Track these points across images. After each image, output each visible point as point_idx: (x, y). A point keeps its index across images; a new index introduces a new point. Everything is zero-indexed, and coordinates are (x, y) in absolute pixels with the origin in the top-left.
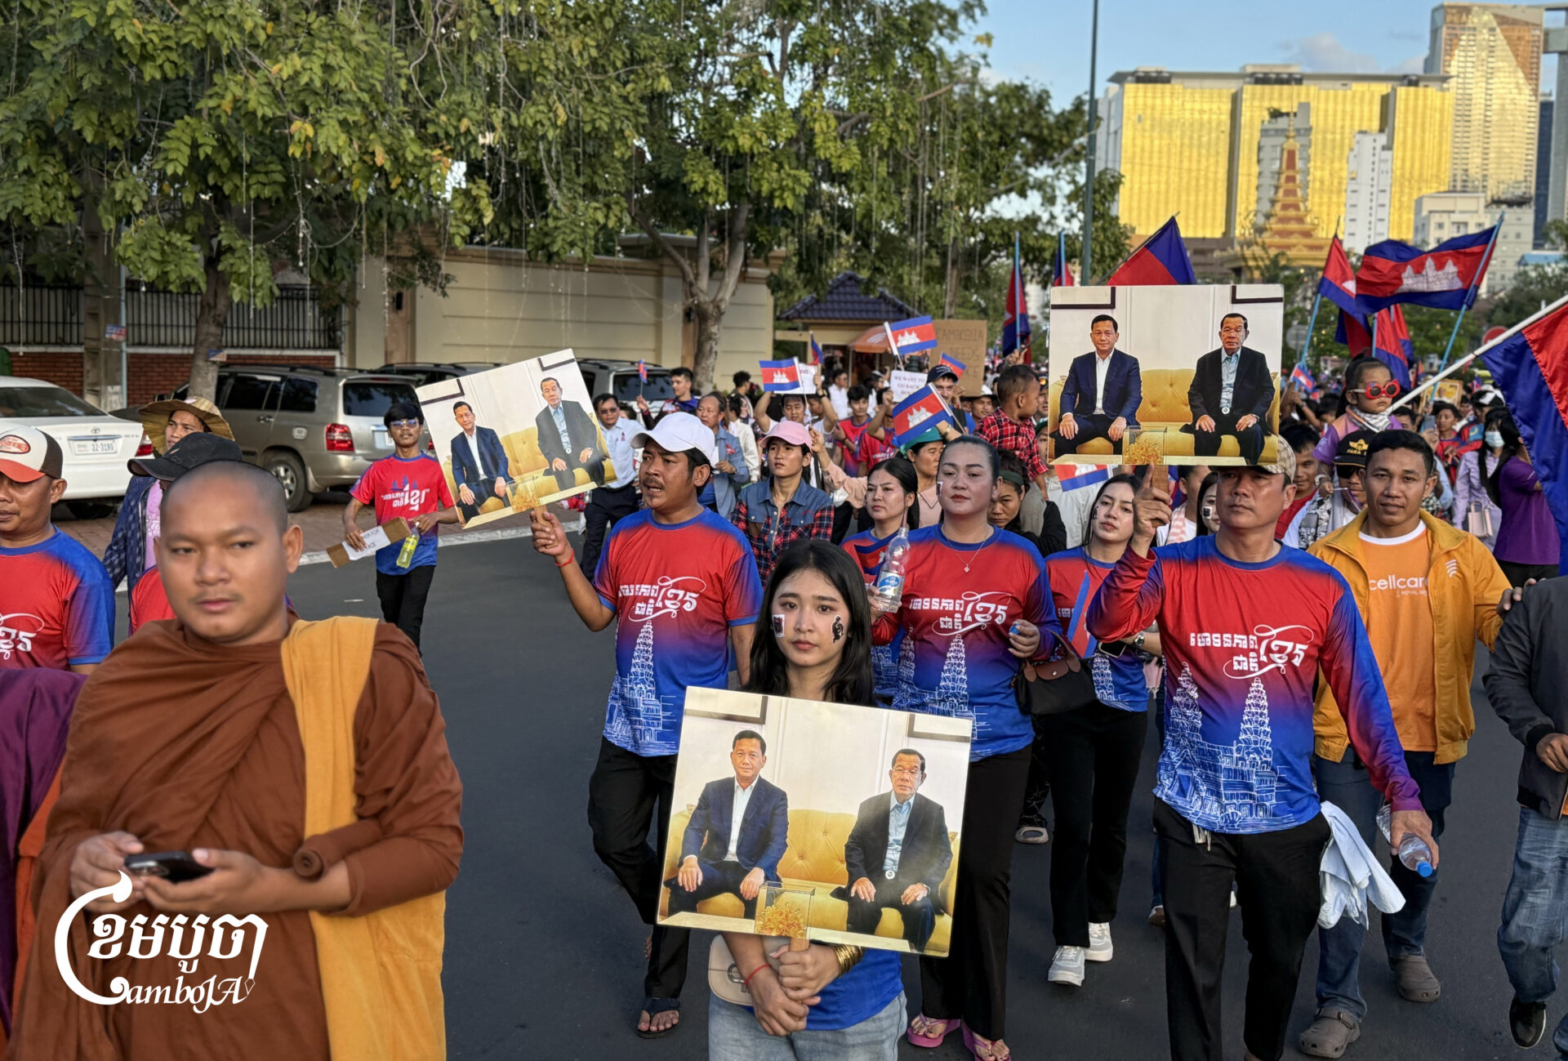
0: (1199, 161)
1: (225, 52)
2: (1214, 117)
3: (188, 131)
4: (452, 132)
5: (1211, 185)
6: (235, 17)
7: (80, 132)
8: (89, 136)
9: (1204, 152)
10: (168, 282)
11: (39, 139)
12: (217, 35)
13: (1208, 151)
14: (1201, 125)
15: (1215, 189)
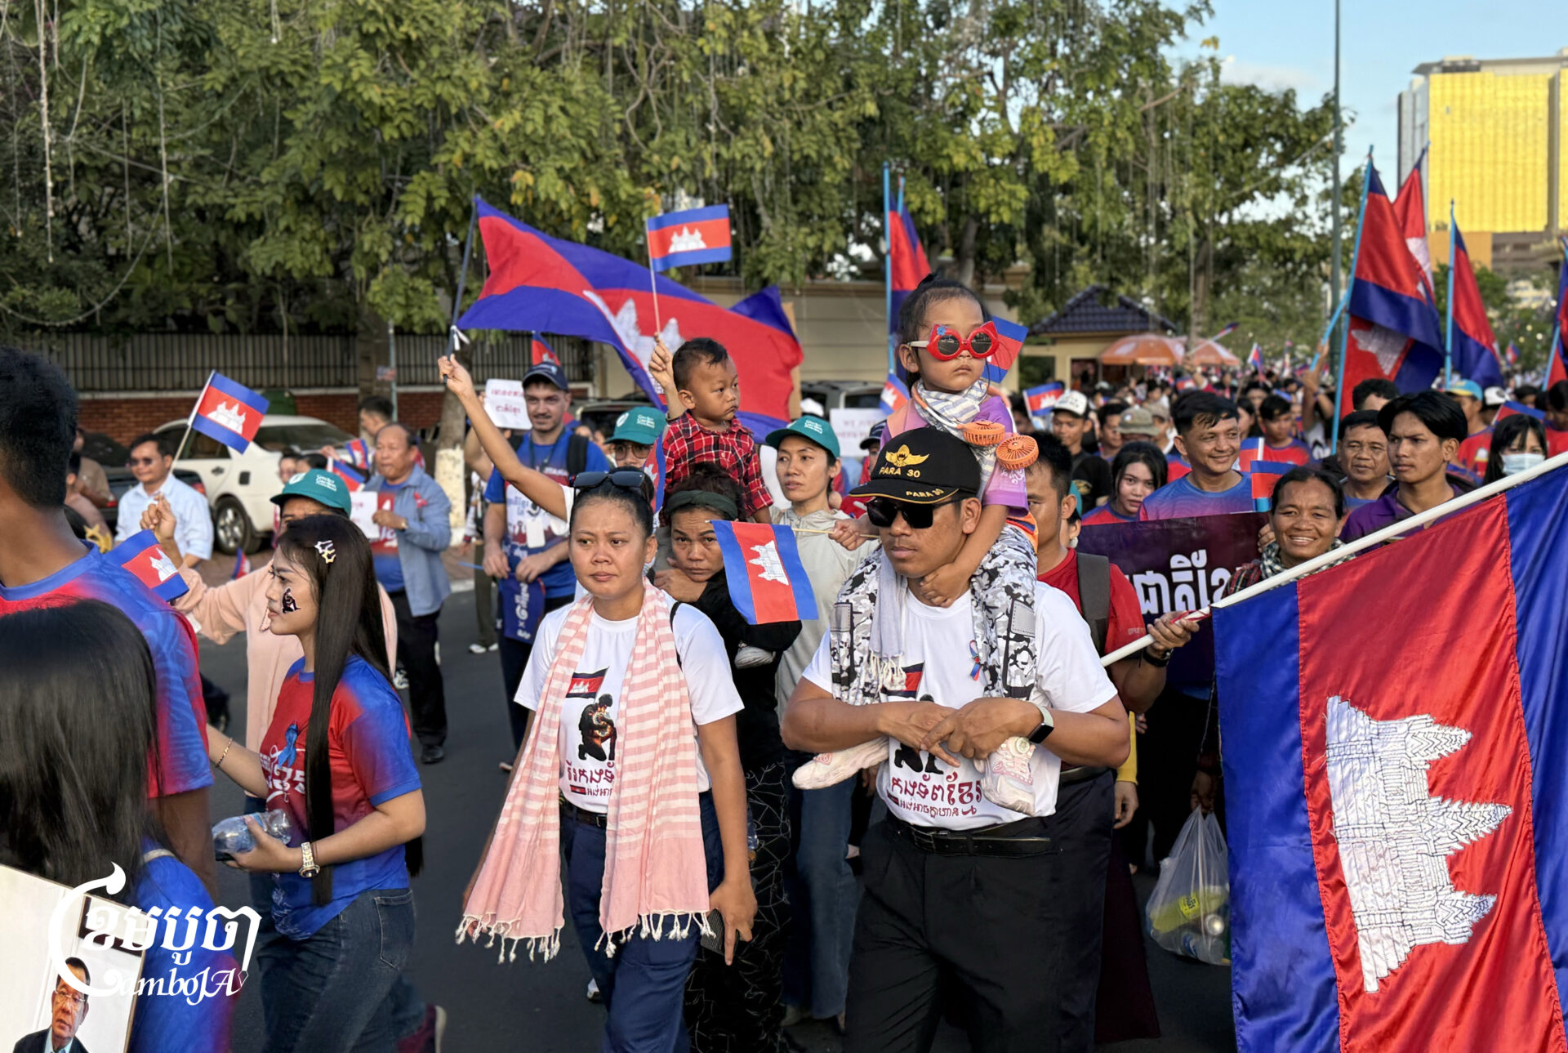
0: (1515, 151)
1: (454, 110)
2: (1530, 104)
3: (424, 184)
4: (665, 170)
5: (1530, 175)
6: (460, 78)
7: (331, 191)
8: (339, 195)
9: (1520, 141)
10: (412, 325)
11: (297, 201)
12: (446, 97)
13: (1525, 140)
14: (1516, 113)
15: (1535, 179)
